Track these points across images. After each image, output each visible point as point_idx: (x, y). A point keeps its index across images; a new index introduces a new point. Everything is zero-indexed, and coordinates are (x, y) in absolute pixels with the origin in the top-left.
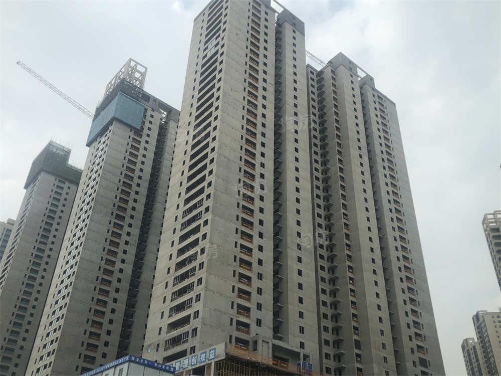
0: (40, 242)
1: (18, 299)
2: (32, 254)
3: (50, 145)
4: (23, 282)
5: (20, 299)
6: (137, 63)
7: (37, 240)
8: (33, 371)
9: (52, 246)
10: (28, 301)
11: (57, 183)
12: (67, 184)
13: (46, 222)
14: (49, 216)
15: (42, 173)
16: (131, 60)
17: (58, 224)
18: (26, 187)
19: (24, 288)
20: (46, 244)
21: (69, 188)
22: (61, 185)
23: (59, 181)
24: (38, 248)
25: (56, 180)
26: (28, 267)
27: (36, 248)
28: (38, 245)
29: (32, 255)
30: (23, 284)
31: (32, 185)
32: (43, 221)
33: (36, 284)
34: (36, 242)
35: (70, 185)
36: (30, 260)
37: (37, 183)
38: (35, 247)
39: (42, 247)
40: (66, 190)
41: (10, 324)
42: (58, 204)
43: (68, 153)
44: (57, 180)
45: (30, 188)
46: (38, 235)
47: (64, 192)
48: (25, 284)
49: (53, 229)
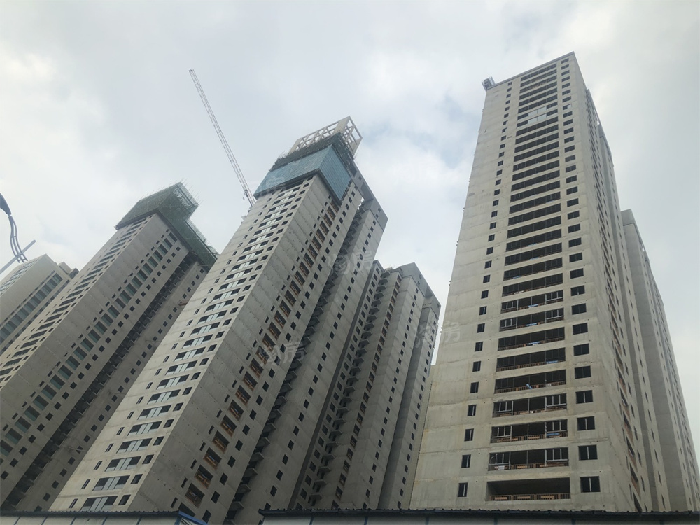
0: (118, 301)
1: (57, 365)
2: (102, 311)
3: (178, 187)
4: (75, 344)
5: (60, 366)
6: (354, 127)
7: (114, 296)
8: (88, 481)
9: (129, 313)
10: (69, 374)
11: (167, 236)
12: (177, 244)
13: (135, 279)
14: (141, 272)
15: (154, 215)
16: (349, 119)
17: (149, 287)
18: (119, 227)
19: (71, 352)
20: (123, 306)
21: (178, 249)
22: (171, 241)
23: (170, 234)
24: (112, 307)
25: (167, 231)
26: (89, 327)
27: (109, 306)
28: (113, 303)
29: (101, 313)
30: (73, 347)
31: (130, 227)
32: (132, 274)
33: (90, 354)
34: (113, 297)
35: (180, 246)
36: (96, 319)
37: (143, 224)
38: (108, 303)
39: (118, 307)
40: (173, 250)
41: (32, 396)
42: (158, 262)
43: (194, 207)
44: (169, 232)
45: (125, 230)
46: (119, 290)
47: (171, 251)
48: (76, 347)
49: (140, 291)
